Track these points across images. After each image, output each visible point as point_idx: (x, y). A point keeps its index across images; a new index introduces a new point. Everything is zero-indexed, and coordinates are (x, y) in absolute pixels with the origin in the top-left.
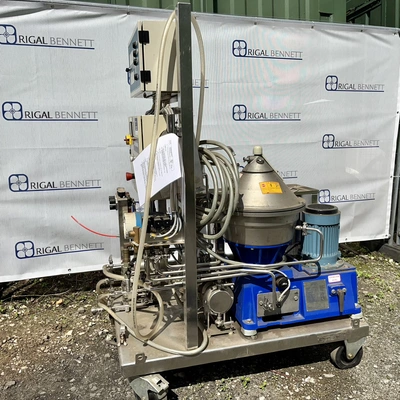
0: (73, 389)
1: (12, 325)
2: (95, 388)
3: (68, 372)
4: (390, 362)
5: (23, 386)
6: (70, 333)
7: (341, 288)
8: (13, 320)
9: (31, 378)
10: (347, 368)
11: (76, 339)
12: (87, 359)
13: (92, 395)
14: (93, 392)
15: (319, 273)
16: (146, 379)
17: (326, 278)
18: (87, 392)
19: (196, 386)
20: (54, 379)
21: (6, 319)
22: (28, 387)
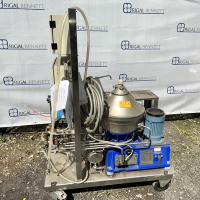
0: (28, 188)
1: (7, 149)
2: (37, 189)
3: (28, 178)
4: (183, 190)
5: (6, 184)
6: (32, 156)
7: (160, 155)
8: (8, 146)
9: (11, 179)
10: (160, 191)
11: (34, 160)
12: (37, 172)
13: (35, 192)
14: (36, 191)
15: (150, 146)
16: (56, 193)
17: (153, 149)
18: (33, 190)
19: (84, 193)
20: (20, 181)
21: (5, 145)
22: (8, 184)
